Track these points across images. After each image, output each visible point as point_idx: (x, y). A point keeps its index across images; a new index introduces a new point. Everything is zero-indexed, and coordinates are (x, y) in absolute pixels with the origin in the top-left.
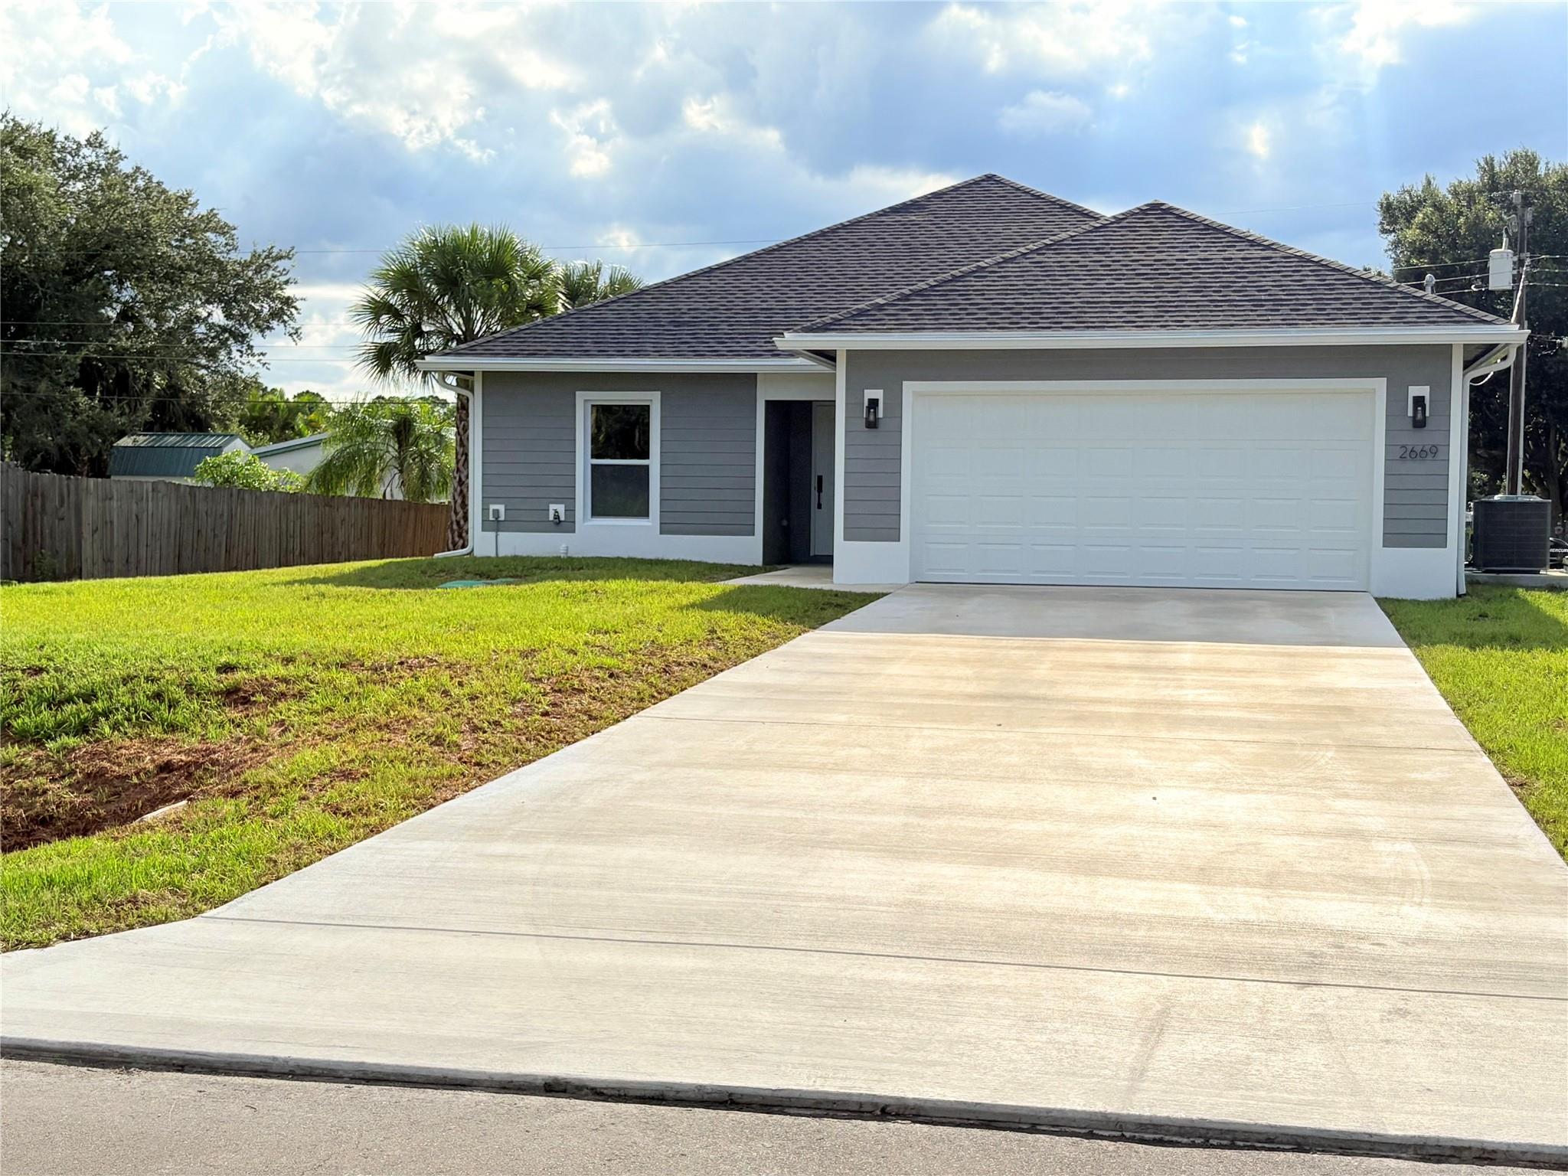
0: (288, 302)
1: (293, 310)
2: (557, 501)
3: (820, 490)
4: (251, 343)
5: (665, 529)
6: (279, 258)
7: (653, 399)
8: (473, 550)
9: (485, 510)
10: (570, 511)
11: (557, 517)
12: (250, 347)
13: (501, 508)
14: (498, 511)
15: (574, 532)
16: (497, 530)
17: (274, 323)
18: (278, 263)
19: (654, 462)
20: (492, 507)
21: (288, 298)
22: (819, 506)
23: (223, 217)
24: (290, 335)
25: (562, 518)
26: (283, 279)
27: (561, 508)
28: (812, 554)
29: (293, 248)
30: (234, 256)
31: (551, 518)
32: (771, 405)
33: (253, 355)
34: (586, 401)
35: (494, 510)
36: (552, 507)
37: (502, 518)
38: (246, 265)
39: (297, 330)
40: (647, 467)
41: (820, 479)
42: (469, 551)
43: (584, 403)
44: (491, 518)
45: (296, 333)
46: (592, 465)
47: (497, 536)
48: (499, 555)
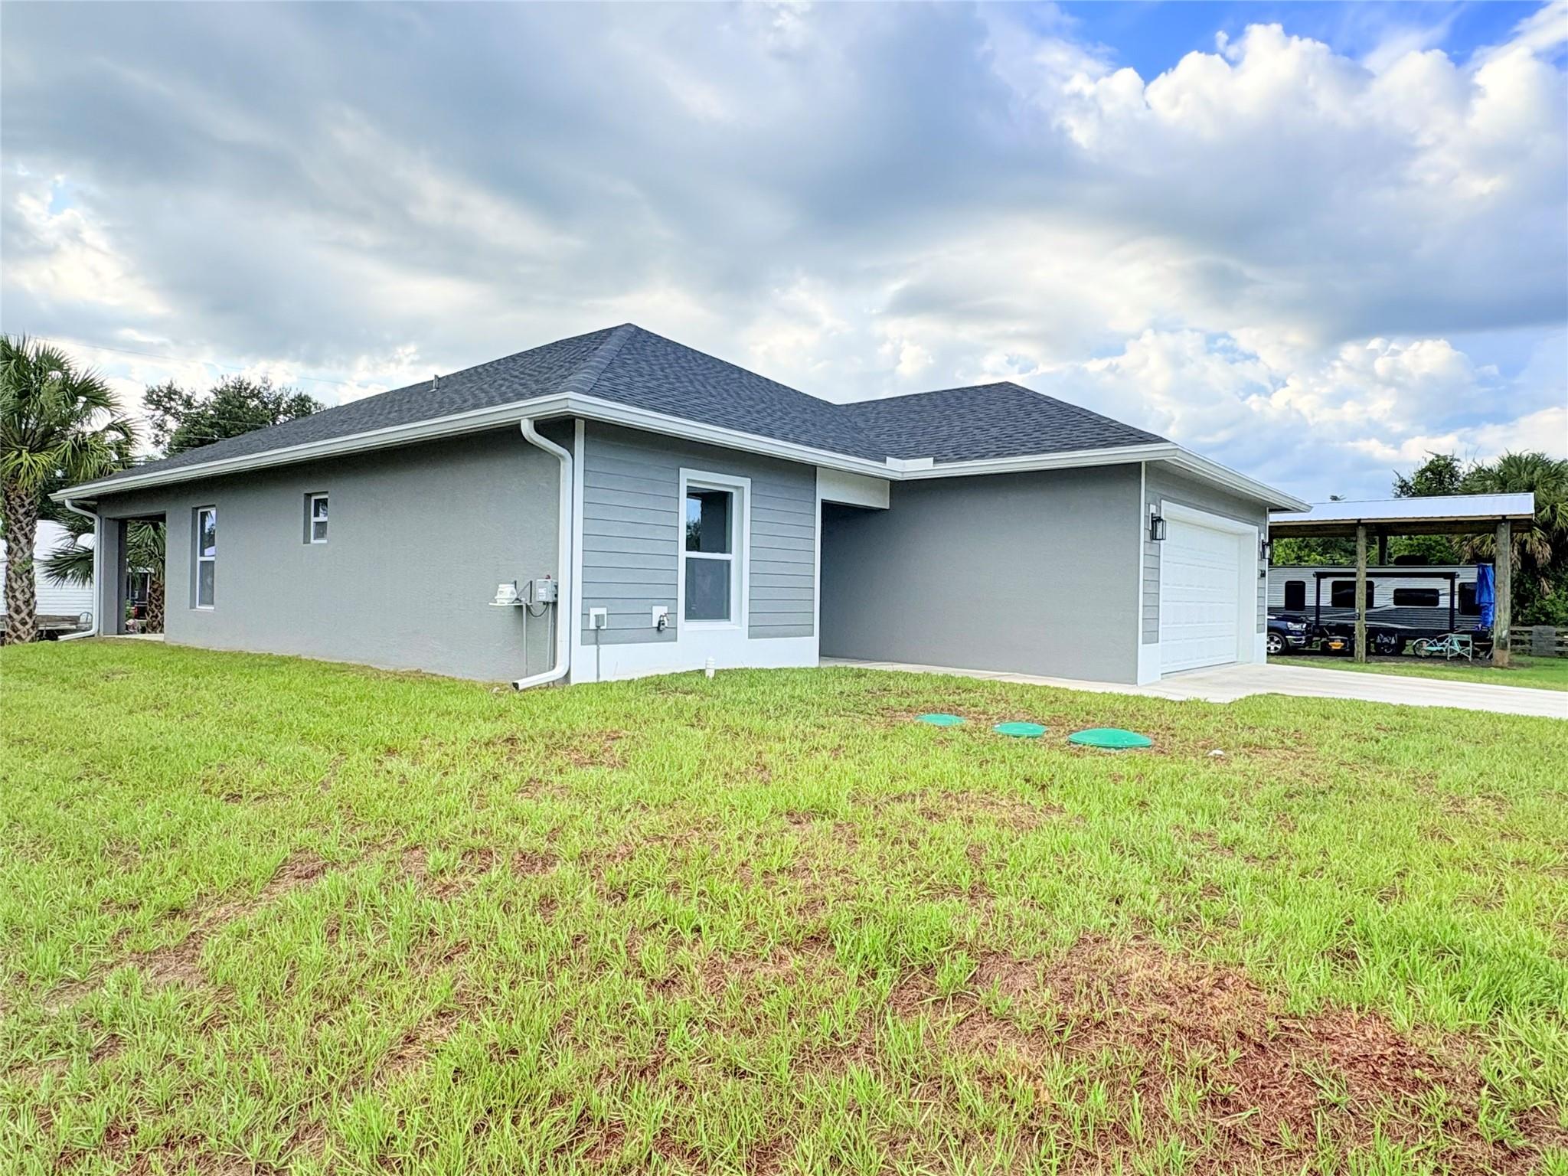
5: (757, 631)
7: (744, 487)
8: (568, 674)
9: (585, 615)
13: (603, 611)
15: (676, 640)
16: (600, 643)
19: (735, 556)
20: (594, 612)
31: (655, 623)
32: (824, 504)
37: (604, 625)
40: (727, 563)
42: (565, 673)
44: (592, 626)
46: (687, 559)
47: (598, 650)
48: (601, 679)
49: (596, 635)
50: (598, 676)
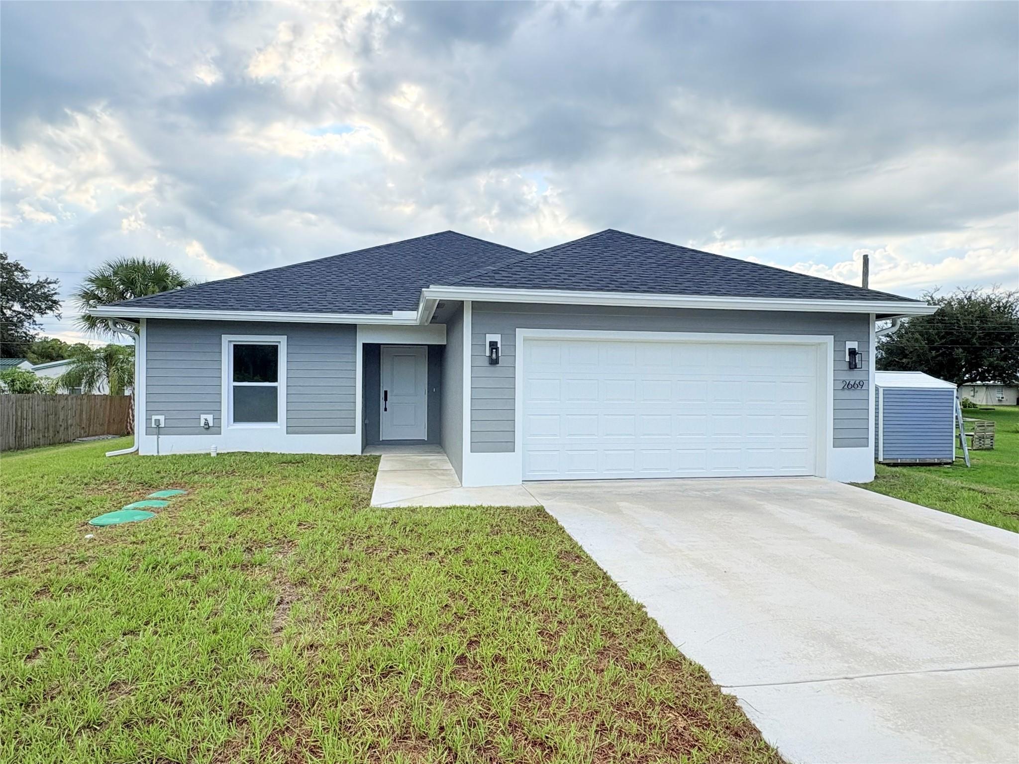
0: (55, 302)
1: (58, 306)
2: (207, 412)
3: (386, 399)
4: (35, 319)
5: (291, 430)
6: (50, 283)
7: (281, 341)
8: (138, 450)
9: (148, 419)
10: (218, 419)
11: (207, 424)
12: (34, 321)
13: (162, 418)
14: (159, 420)
15: (220, 434)
16: (159, 434)
17: (47, 311)
18: (50, 285)
19: (281, 384)
20: (154, 418)
21: (55, 300)
22: (386, 410)
23: (22, 264)
24: (56, 316)
25: (211, 424)
26: (53, 292)
27: (210, 418)
28: (381, 440)
29: (58, 279)
30: (26, 281)
31: (202, 424)
32: (365, 346)
33: (36, 325)
34: (230, 341)
35: (155, 420)
36: (203, 417)
37: (162, 425)
38: (33, 286)
39: (59, 314)
40: (275, 388)
41: (386, 392)
42: (136, 450)
43: (228, 343)
44: (153, 425)
45: (59, 316)
46: (234, 386)
47: (158, 439)
48: (160, 454)
49: (157, 430)
50: (158, 452)
